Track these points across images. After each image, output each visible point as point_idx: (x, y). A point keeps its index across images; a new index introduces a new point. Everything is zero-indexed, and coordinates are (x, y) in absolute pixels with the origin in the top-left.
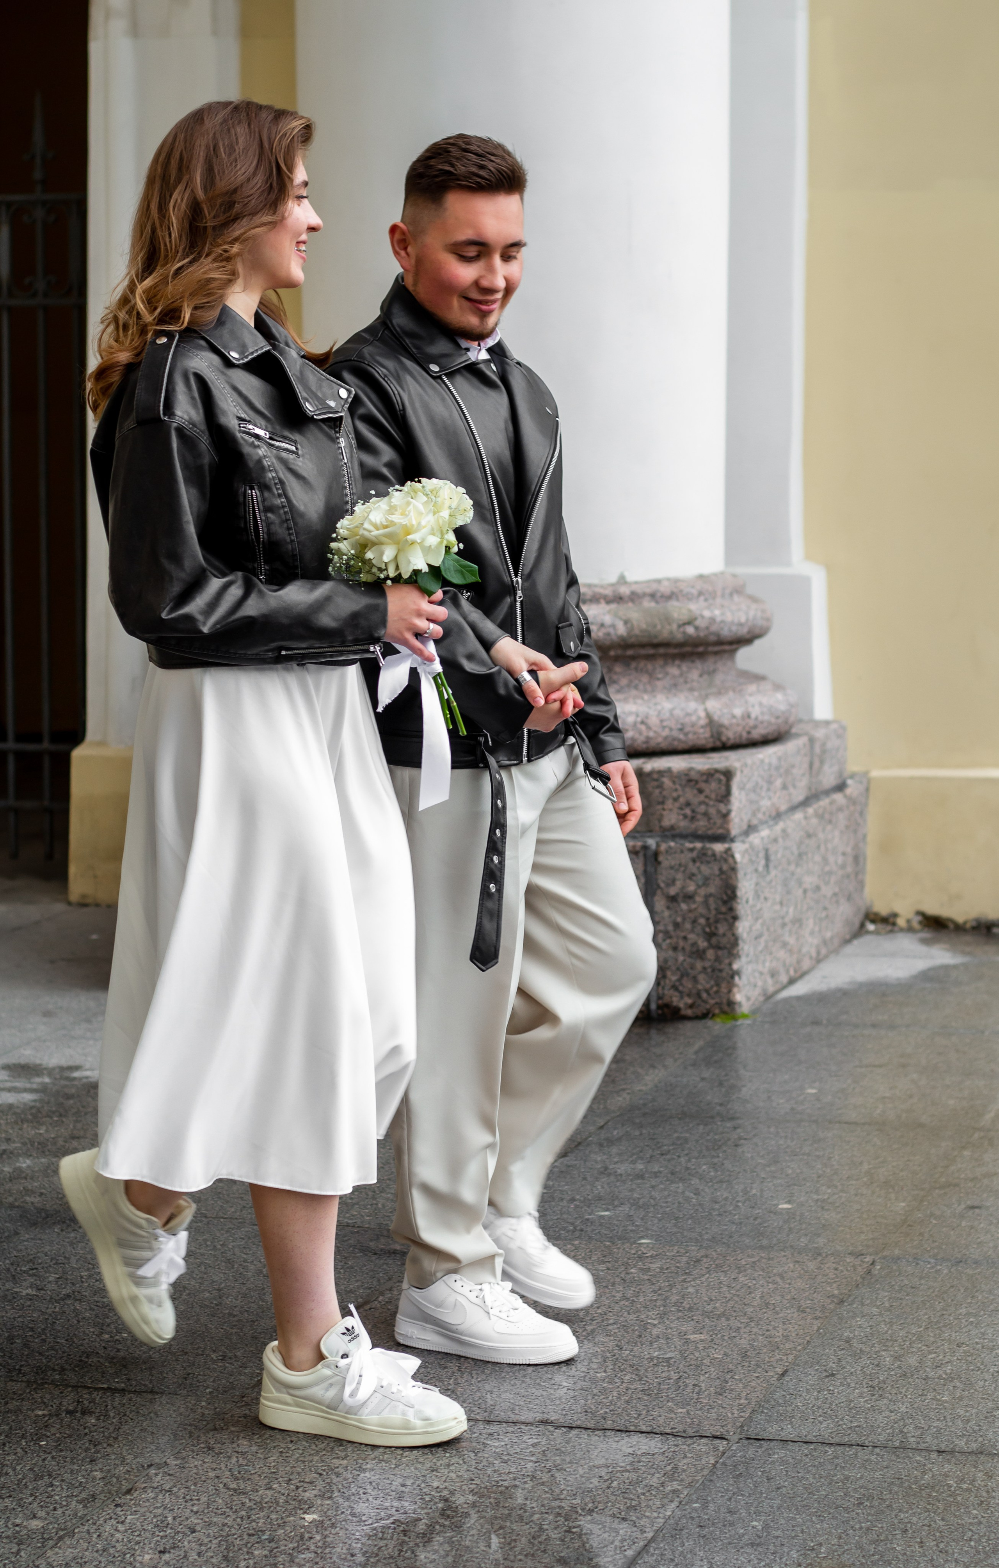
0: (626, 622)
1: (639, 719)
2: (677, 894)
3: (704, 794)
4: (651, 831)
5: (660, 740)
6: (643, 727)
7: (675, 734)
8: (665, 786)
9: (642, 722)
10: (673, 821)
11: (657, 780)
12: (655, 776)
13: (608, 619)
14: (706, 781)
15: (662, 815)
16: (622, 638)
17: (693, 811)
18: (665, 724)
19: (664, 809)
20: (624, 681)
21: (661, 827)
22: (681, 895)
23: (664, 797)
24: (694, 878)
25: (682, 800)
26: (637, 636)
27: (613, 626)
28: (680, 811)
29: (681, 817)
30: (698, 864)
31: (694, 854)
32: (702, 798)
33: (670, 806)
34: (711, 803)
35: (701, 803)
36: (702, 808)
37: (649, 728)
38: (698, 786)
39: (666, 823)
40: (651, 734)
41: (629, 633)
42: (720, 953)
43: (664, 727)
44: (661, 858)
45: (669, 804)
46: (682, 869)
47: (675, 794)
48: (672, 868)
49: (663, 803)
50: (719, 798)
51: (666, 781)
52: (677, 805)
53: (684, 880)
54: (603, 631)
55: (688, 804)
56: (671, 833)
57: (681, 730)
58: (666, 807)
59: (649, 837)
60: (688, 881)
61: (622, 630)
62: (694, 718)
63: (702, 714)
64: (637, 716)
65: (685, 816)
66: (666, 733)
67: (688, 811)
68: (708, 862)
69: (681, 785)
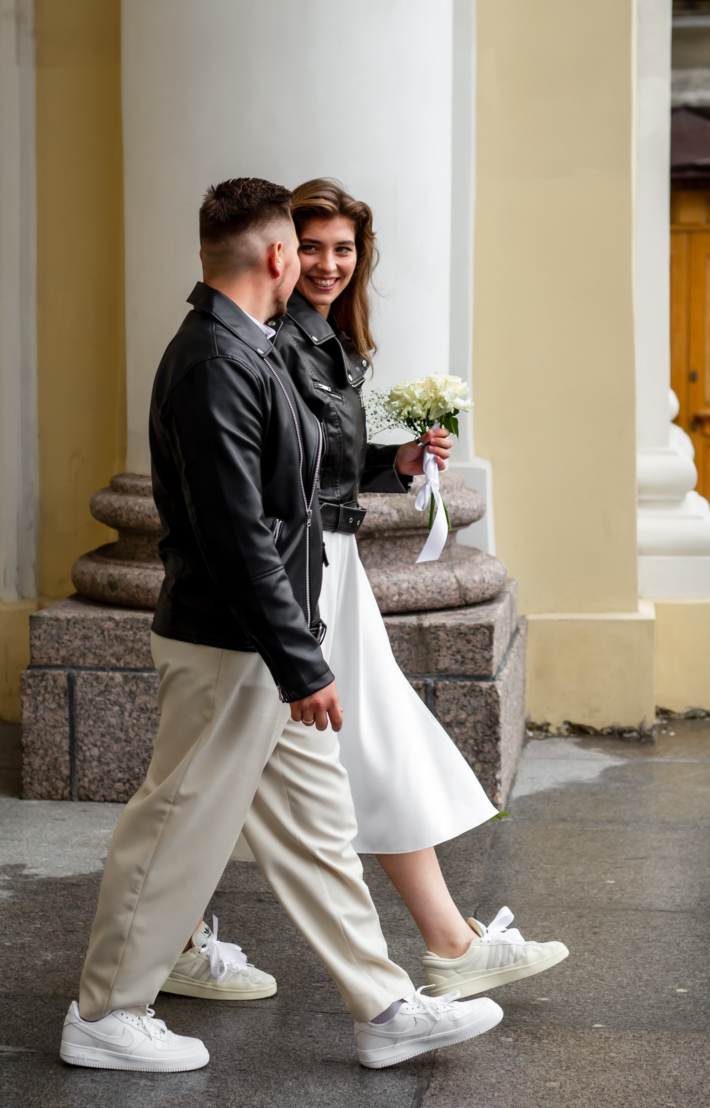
0: (398, 511)
1: (410, 585)
2: (452, 721)
3: (472, 644)
4: (429, 672)
5: (425, 601)
6: (413, 591)
7: (436, 596)
8: (440, 638)
9: (413, 588)
10: (447, 665)
11: (434, 633)
12: (433, 630)
13: (386, 509)
14: (474, 634)
15: (438, 660)
16: (396, 523)
17: (463, 657)
18: (428, 588)
19: (439, 656)
20: (392, 556)
21: (437, 669)
22: (455, 721)
23: (440, 646)
24: (465, 708)
25: (454, 648)
26: (406, 521)
27: (390, 514)
28: (452, 657)
29: (453, 661)
30: (468, 698)
31: (465, 690)
32: (470, 647)
33: (445, 653)
34: (477, 651)
35: (468, 651)
36: (470, 655)
37: (418, 592)
38: (467, 638)
39: (441, 666)
40: (419, 597)
41: (400, 519)
42: (486, 766)
43: (428, 591)
44: (438, 693)
45: (444, 651)
46: (455, 701)
47: (448, 644)
48: (447, 701)
49: (439, 651)
50: (484, 647)
51: (442, 634)
52: (450, 652)
53: (457, 710)
54: (383, 518)
55: (459, 652)
56: (445, 674)
57: (439, 593)
58: (441, 654)
59: (428, 677)
60: (460, 711)
61: (395, 517)
62: (448, 584)
63: (454, 580)
64: (409, 583)
65: (457, 661)
66: (430, 595)
67: (459, 657)
68: (476, 696)
69: (453, 637)
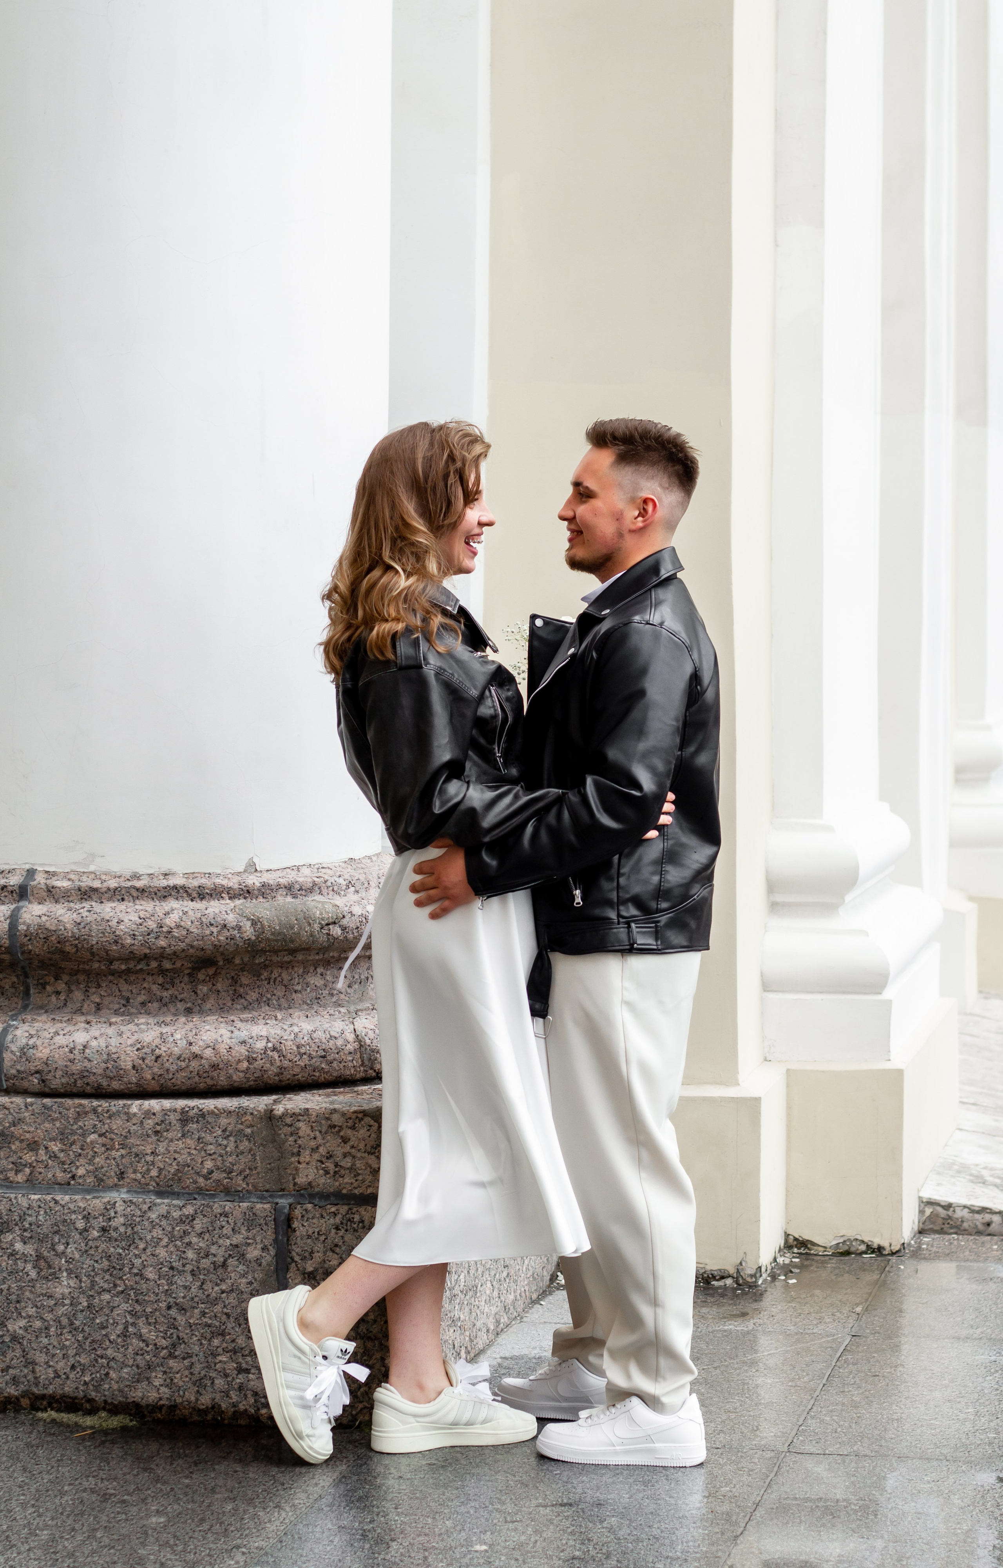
0: (254, 923)
1: (270, 1045)
2: (316, 1270)
3: (351, 1143)
4: (283, 1190)
5: (297, 1070)
6: (275, 1055)
7: (316, 1062)
8: (301, 1134)
9: (274, 1049)
10: (311, 1178)
11: (291, 1126)
12: (288, 1120)
13: (231, 919)
14: (353, 1128)
15: (297, 1169)
16: (249, 942)
17: (336, 1165)
18: (303, 1050)
19: (299, 1163)
20: (253, 996)
21: (295, 1184)
22: (321, 1271)
23: (300, 1147)
24: (338, 1250)
25: (322, 1150)
26: (268, 940)
27: (239, 928)
28: (319, 1164)
29: (321, 1172)
30: (341, 1233)
31: (338, 1220)
32: (347, 1148)
33: (308, 1159)
34: (359, 1155)
35: (345, 1156)
36: (347, 1163)
37: (282, 1056)
38: (342, 1134)
39: (301, 1180)
40: (286, 1063)
41: (257, 937)
42: (369, 1345)
43: (302, 1055)
44: (295, 1224)
45: (306, 1156)
46: (322, 1238)
47: (313, 1144)
48: (309, 1237)
49: (299, 1154)
50: (369, 1149)
51: (303, 1128)
52: (316, 1156)
53: (325, 1253)
54: (226, 933)
55: (330, 1156)
56: (306, 1193)
57: (324, 1057)
58: (302, 1159)
59: (282, 1197)
60: (329, 1253)
61: (249, 931)
62: (340, 1042)
63: (351, 1037)
64: (268, 1041)
65: (327, 1172)
66: (306, 1059)
67: (330, 1165)
68: (355, 1230)
69: (320, 1132)
